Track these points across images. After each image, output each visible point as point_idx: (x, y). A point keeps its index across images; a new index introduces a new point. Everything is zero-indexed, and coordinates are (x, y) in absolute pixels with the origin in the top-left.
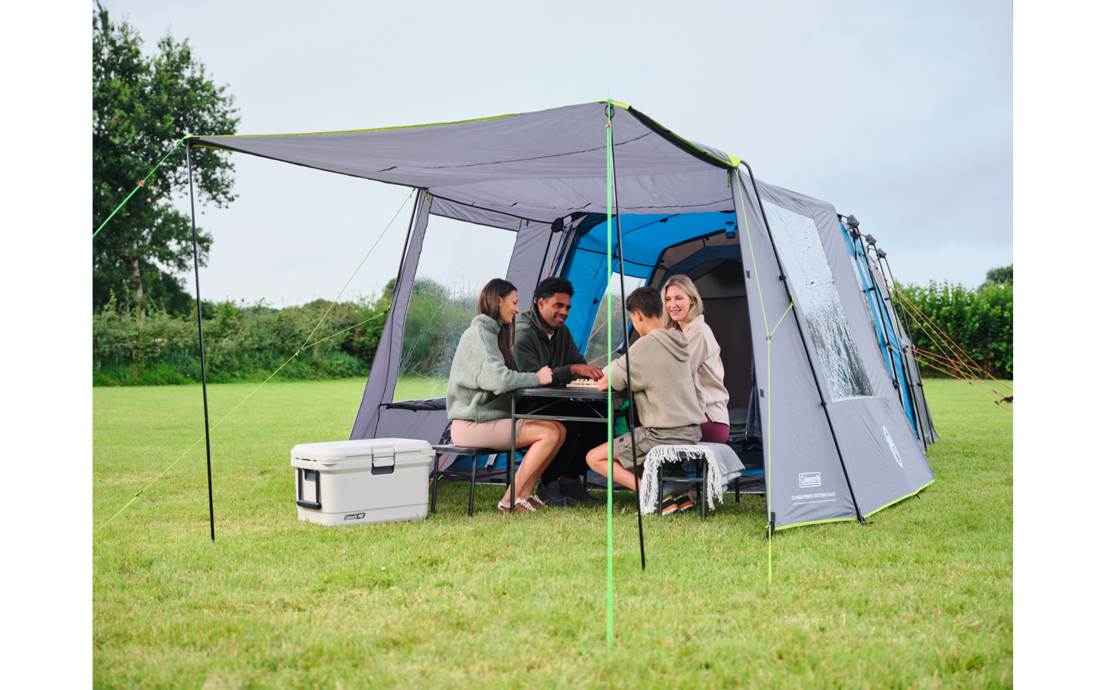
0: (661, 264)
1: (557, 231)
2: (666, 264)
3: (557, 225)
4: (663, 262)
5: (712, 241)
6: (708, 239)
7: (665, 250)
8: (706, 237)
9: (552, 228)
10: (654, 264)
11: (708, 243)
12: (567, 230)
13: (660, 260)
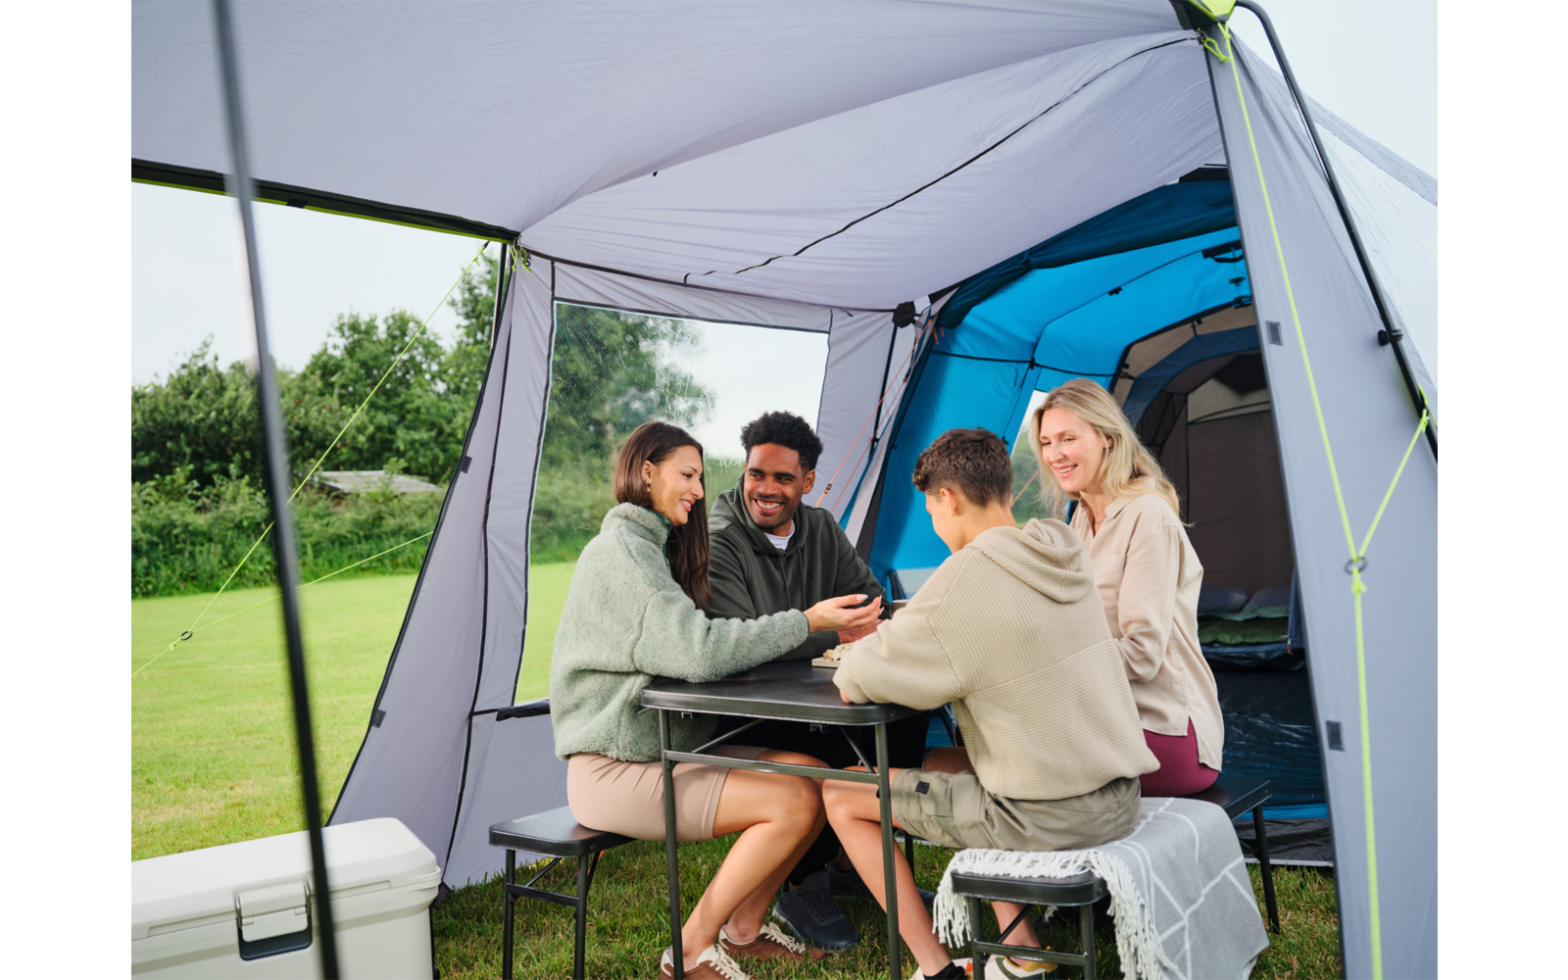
0: (1124, 370)
1: (904, 324)
2: (1133, 371)
3: (904, 315)
4: (1127, 366)
5: (1208, 327)
6: (1200, 322)
7: (1128, 348)
8: (1197, 318)
9: (894, 321)
10: (1112, 372)
11: (1201, 330)
12: (923, 320)
13: (1122, 363)
